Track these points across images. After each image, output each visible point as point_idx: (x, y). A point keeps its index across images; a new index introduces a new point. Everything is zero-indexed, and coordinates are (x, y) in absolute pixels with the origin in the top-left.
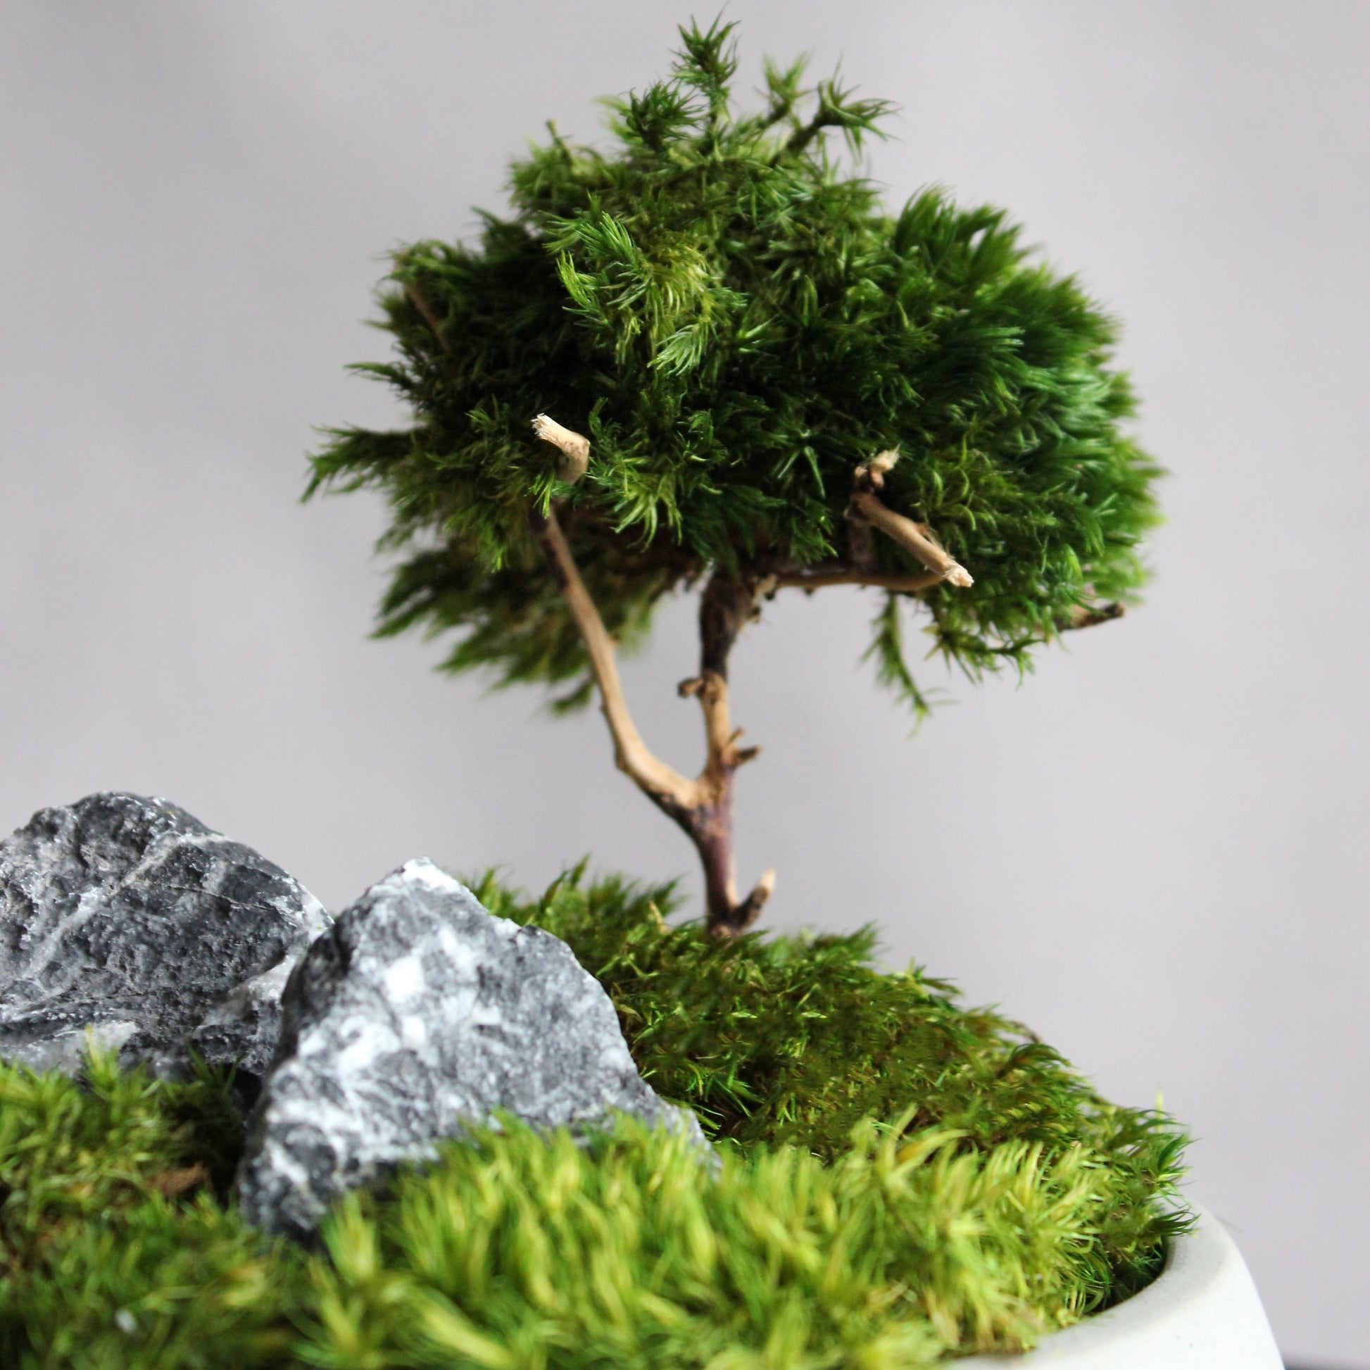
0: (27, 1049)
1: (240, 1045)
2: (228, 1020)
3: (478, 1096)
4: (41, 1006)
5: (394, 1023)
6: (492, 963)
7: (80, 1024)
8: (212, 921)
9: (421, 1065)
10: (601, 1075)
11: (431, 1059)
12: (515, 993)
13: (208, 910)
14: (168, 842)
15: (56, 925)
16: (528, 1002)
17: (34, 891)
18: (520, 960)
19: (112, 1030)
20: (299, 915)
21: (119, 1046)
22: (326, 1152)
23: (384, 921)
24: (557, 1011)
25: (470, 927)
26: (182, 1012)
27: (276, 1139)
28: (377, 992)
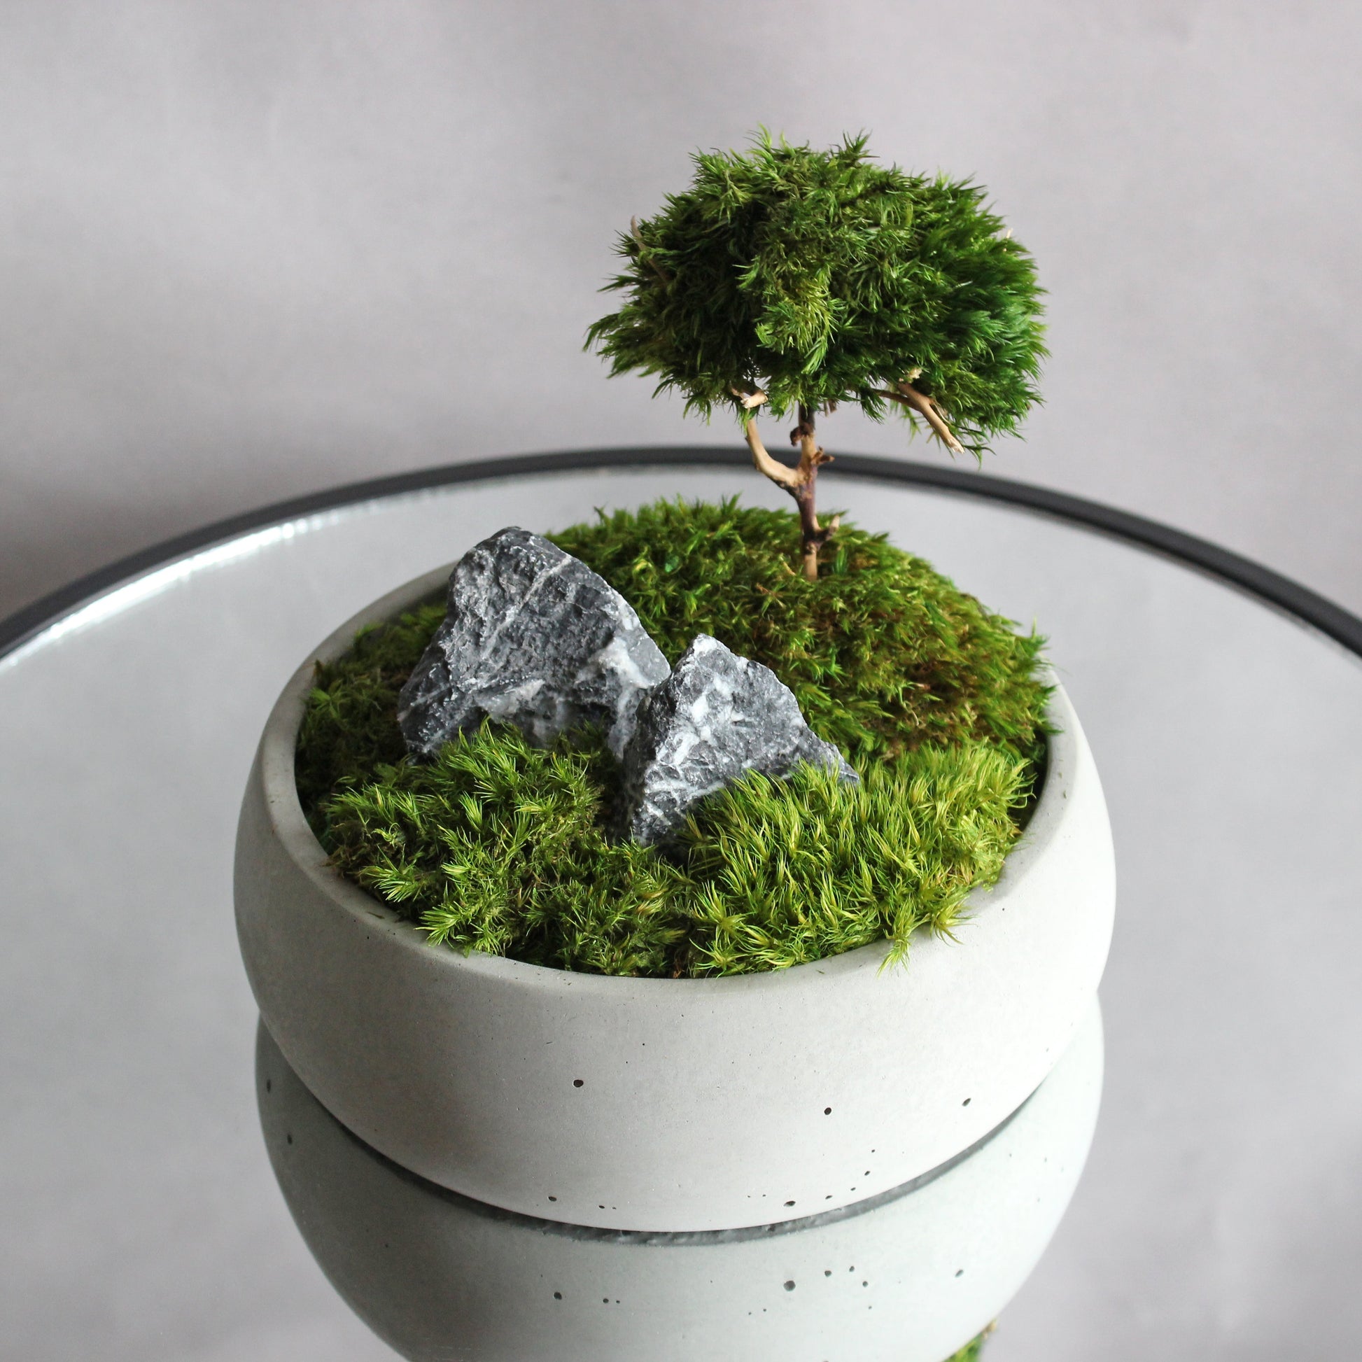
0: (492, 701)
1: (598, 692)
2: (590, 676)
3: (736, 755)
4: (495, 677)
5: (697, 732)
6: (738, 690)
7: (516, 685)
8: (573, 619)
9: (710, 746)
10: (791, 731)
11: (713, 742)
12: (750, 703)
13: (570, 612)
14: (544, 574)
15: (495, 629)
16: (757, 705)
17: (481, 611)
18: (751, 685)
19: (532, 686)
20: (617, 613)
21: (536, 692)
23: (689, 685)
24: (770, 707)
25: (726, 670)
26: (564, 670)
27: (649, 800)
28: (688, 719)
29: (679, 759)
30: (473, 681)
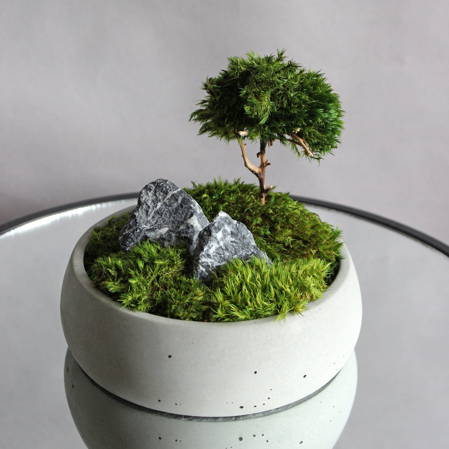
0: (151, 233)
1: (187, 233)
2: (184, 228)
3: (232, 253)
4: (152, 225)
5: (218, 243)
6: (233, 230)
7: (160, 229)
8: (180, 208)
9: (222, 248)
10: (251, 247)
11: (224, 247)
12: (237, 235)
13: (179, 206)
14: (171, 193)
15: (153, 210)
16: (239, 236)
18: (238, 229)
19: (165, 230)
21: (166, 232)
22: (209, 266)
23: (216, 226)
24: (244, 237)
25: (229, 223)
26: (176, 225)
27: (200, 264)
28: (216, 238)
29: (212, 251)
30: (145, 226)
